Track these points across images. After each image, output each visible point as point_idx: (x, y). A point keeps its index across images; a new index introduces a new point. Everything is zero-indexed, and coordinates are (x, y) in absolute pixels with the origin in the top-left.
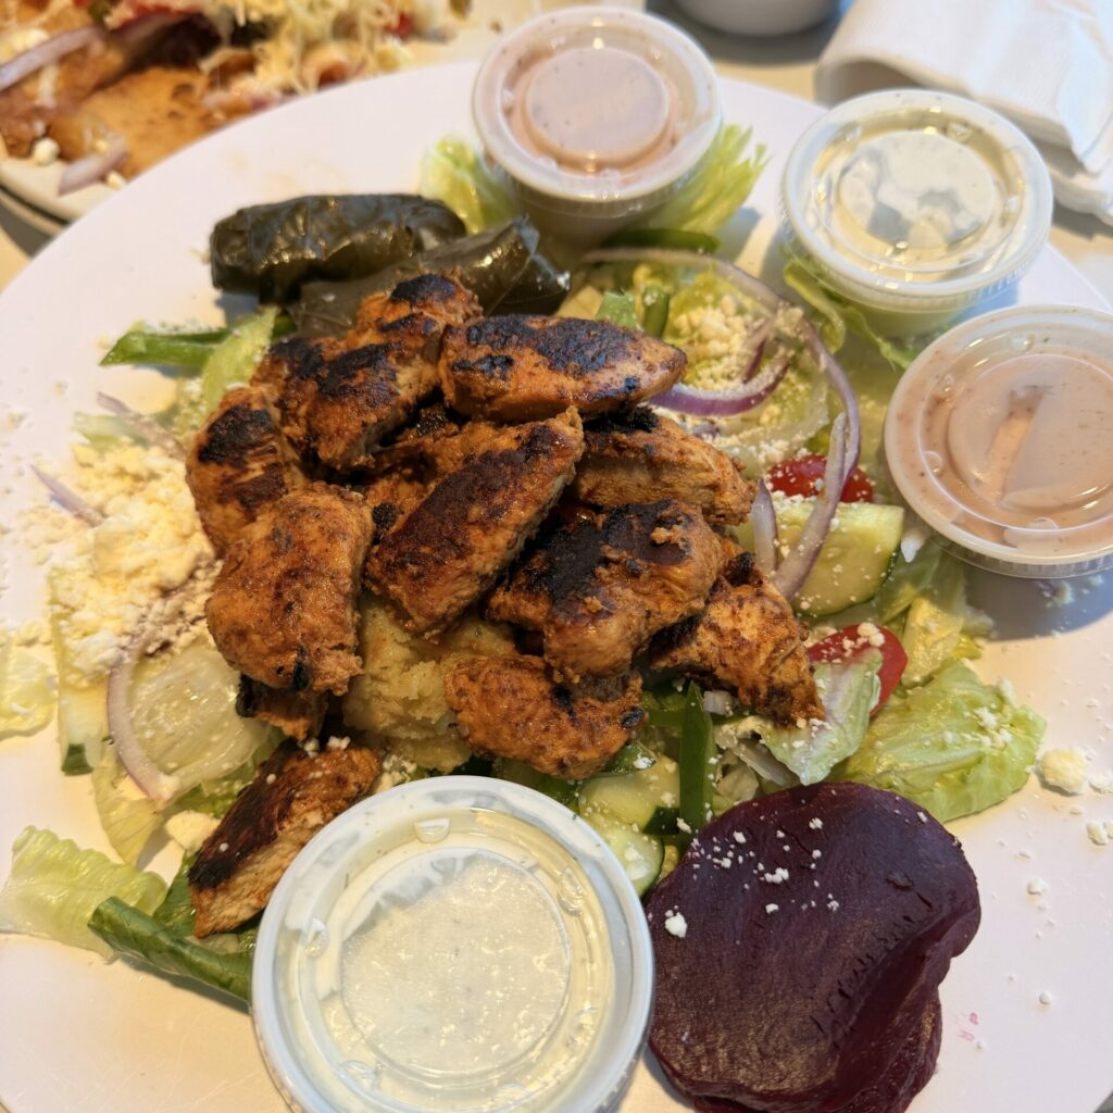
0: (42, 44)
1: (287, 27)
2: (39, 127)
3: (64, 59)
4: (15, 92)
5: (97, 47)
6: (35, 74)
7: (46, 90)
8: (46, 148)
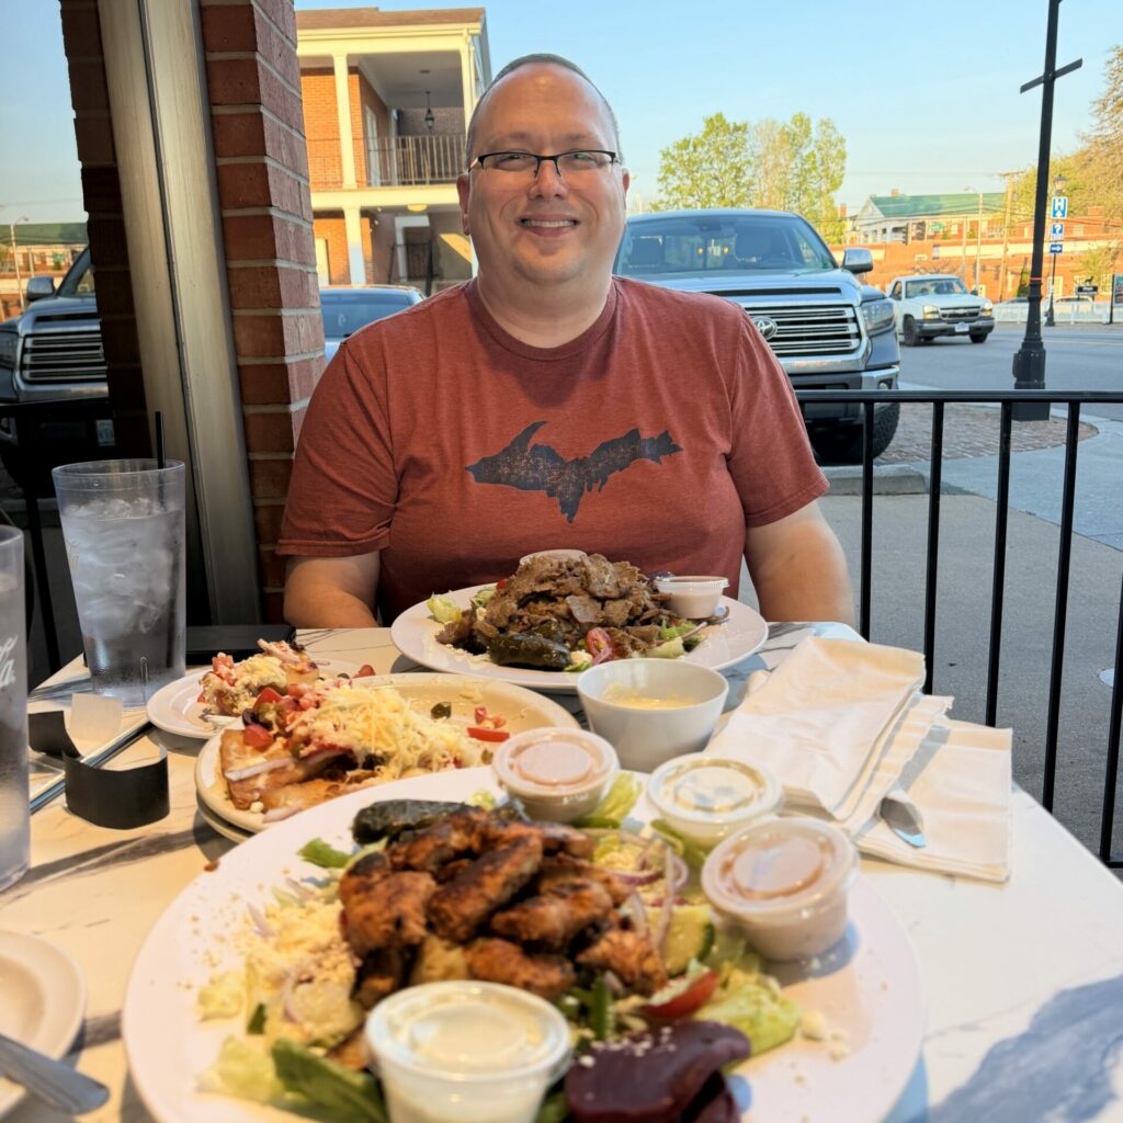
0: (263, 763)
1: (396, 758)
2: (257, 795)
3: (272, 772)
4: (245, 783)
5: (291, 767)
6: (257, 776)
7: (261, 783)
8: (257, 806)
